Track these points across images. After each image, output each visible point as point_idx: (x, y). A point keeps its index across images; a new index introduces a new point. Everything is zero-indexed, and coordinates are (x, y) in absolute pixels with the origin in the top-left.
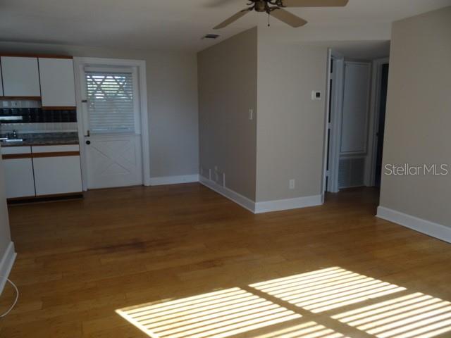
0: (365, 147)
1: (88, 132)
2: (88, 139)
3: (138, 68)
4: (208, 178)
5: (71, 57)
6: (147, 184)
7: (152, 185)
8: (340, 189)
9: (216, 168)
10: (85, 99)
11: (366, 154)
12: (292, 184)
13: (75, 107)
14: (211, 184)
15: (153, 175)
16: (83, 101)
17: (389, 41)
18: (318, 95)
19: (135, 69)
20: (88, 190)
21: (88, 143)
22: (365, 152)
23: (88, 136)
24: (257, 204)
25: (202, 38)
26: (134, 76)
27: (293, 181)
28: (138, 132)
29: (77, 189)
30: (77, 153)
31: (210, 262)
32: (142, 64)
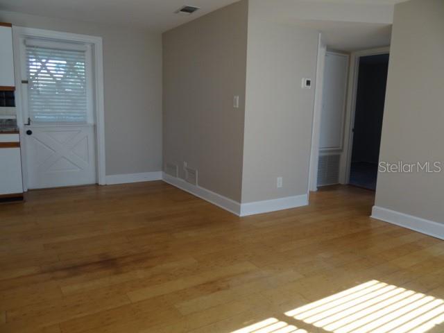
0: (341, 143)
1: (29, 119)
2: (28, 128)
3: (93, 45)
4: (176, 176)
5: (10, 25)
6: (102, 182)
7: (108, 184)
8: (318, 187)
9: (185, 164)
10: (25, 79)
11: (342, 151)
12: (280, 182)
13: (14, 88)
14: (179, 182)
15: (108, 173)
16: (23, 82)
17: (391, 25)
18: (308, 83)
19: (89, 46)
20: (29, 190)
21: (29, 133)
22: (341, 148)
23: (29, 124)
24: (243, 205)
25: (177, 12)
26: (88, 55)
27: (281, 178)
28: (90, 121)
29: (16, 189)
30: (17, 145)
31: (212, 283)
32: (98, 41)
